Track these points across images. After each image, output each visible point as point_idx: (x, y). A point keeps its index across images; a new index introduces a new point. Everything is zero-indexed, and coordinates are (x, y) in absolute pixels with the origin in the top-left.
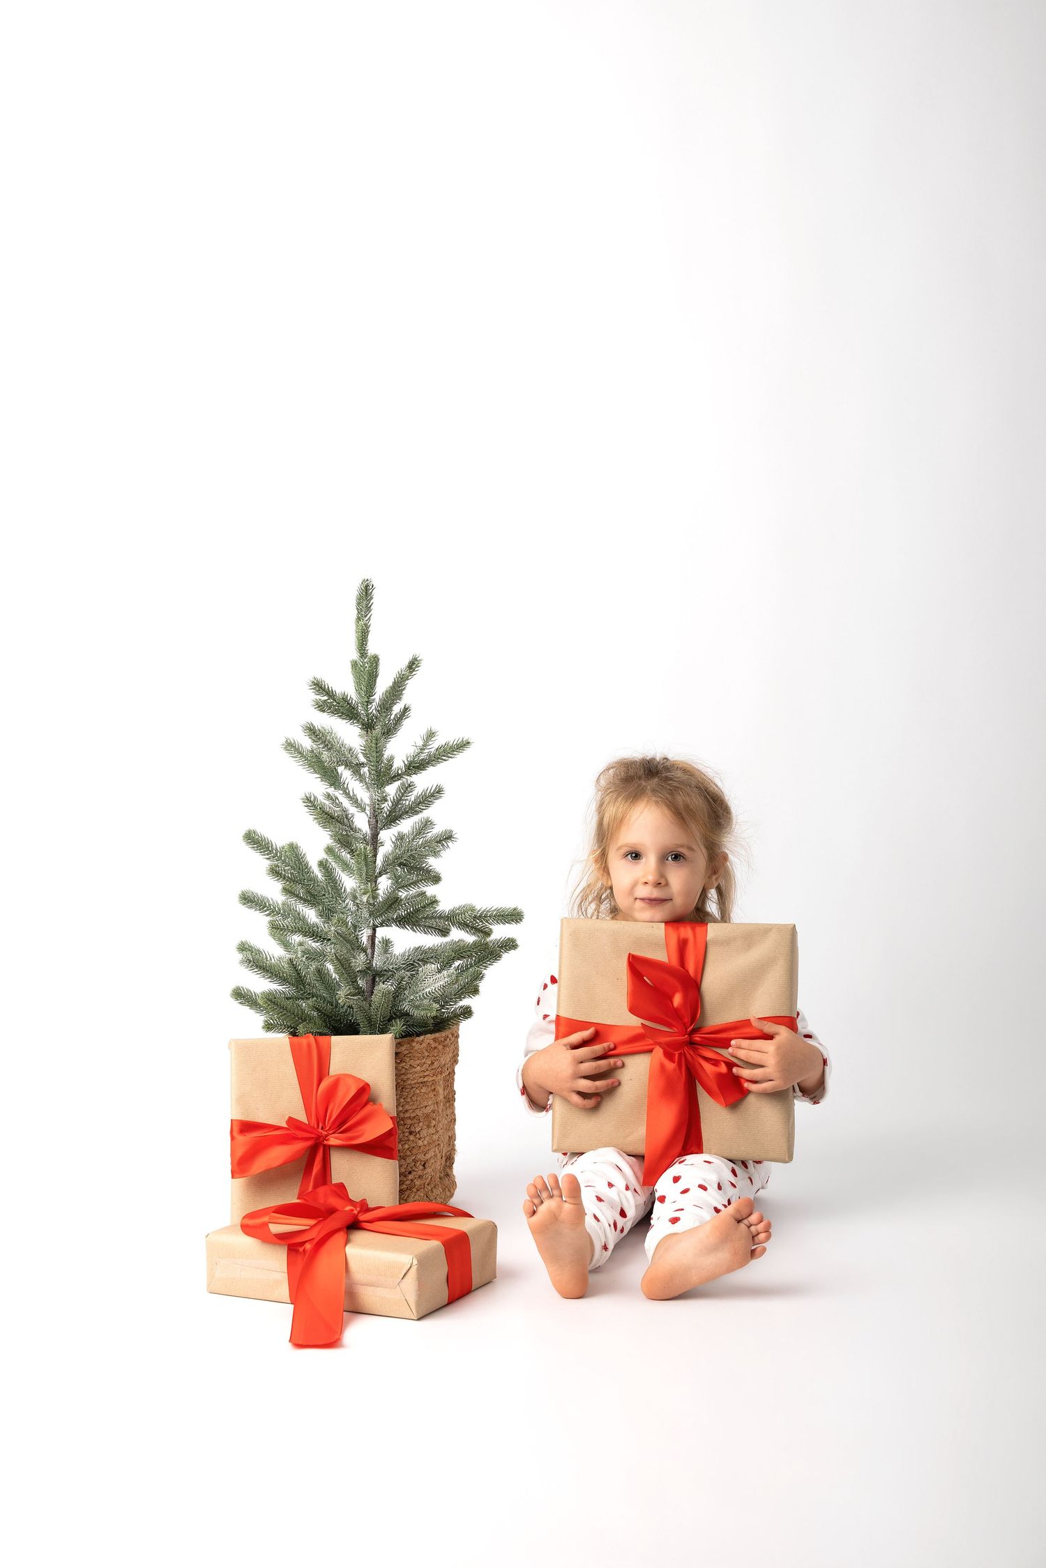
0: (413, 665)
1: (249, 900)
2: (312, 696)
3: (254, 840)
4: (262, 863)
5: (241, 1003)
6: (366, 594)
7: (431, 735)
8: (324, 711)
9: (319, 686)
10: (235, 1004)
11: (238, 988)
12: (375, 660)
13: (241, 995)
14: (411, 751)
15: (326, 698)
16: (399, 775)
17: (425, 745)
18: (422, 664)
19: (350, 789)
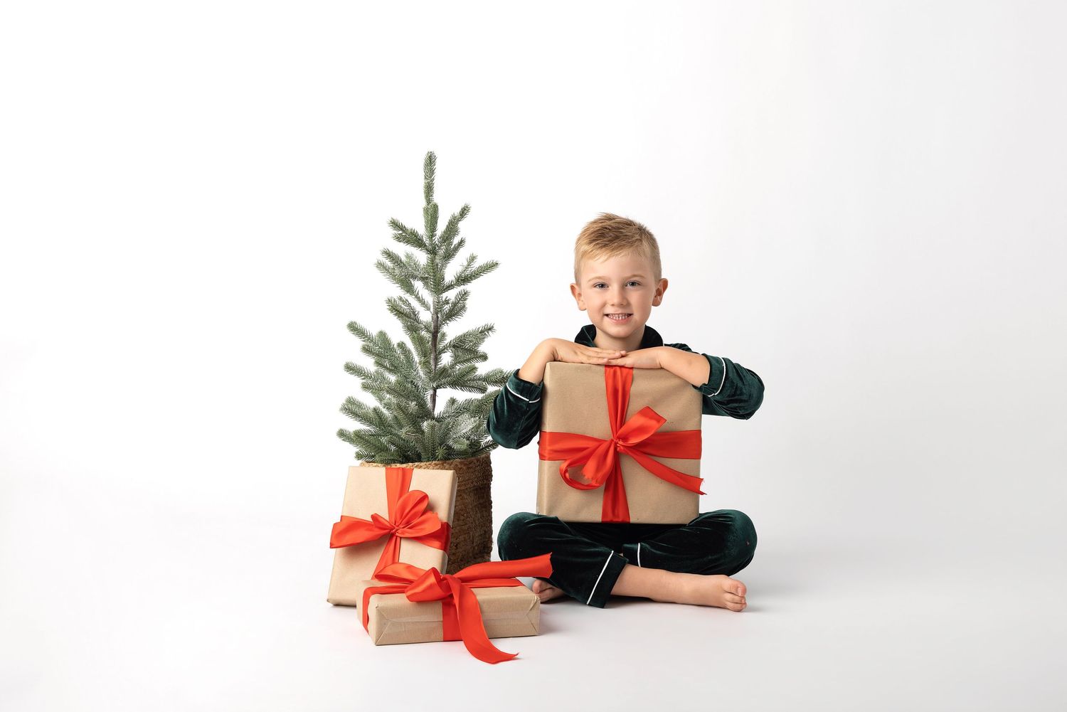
0: (464, 212)
1: (351, 368)
2: (392, 231)
3: (354, 328)
4: (359, 343)
5: (343, 440)
6: (430, 161)
7: (473, 259)
8: (400, 241)
9: (395, 224)
10: (339, 441)
11: (341, 430)
12: (436, 208)
13: (342, 434)
14: (460, 269)
15: (401, 232)
16: (452, 285)
17: (469, 265)
18: (471, 210)
19: (420, 295)
